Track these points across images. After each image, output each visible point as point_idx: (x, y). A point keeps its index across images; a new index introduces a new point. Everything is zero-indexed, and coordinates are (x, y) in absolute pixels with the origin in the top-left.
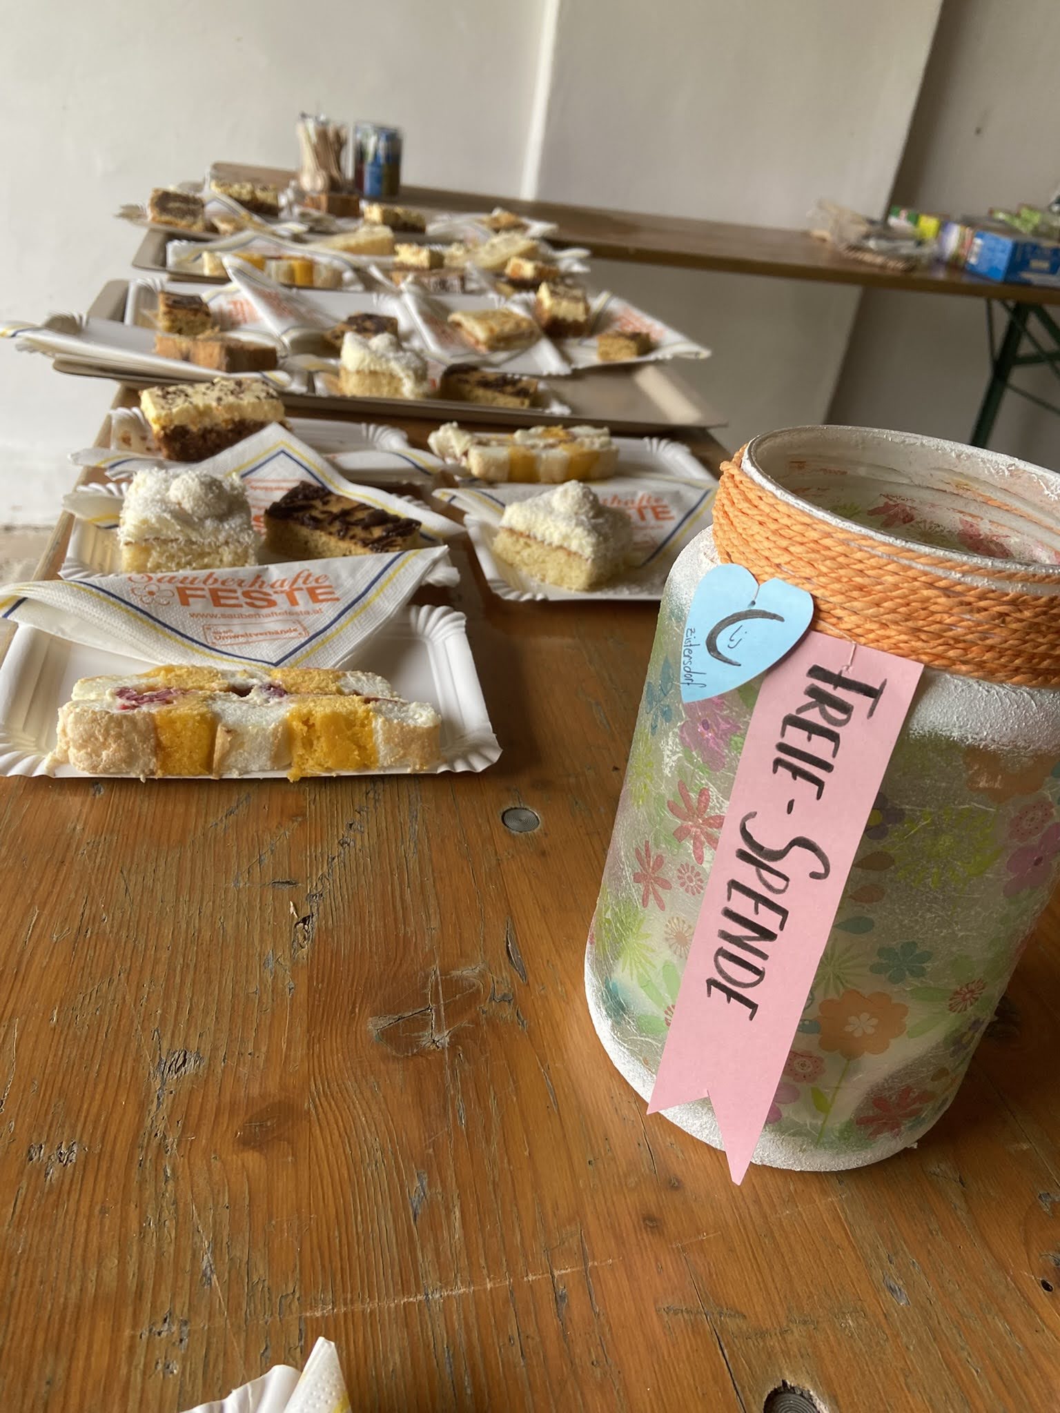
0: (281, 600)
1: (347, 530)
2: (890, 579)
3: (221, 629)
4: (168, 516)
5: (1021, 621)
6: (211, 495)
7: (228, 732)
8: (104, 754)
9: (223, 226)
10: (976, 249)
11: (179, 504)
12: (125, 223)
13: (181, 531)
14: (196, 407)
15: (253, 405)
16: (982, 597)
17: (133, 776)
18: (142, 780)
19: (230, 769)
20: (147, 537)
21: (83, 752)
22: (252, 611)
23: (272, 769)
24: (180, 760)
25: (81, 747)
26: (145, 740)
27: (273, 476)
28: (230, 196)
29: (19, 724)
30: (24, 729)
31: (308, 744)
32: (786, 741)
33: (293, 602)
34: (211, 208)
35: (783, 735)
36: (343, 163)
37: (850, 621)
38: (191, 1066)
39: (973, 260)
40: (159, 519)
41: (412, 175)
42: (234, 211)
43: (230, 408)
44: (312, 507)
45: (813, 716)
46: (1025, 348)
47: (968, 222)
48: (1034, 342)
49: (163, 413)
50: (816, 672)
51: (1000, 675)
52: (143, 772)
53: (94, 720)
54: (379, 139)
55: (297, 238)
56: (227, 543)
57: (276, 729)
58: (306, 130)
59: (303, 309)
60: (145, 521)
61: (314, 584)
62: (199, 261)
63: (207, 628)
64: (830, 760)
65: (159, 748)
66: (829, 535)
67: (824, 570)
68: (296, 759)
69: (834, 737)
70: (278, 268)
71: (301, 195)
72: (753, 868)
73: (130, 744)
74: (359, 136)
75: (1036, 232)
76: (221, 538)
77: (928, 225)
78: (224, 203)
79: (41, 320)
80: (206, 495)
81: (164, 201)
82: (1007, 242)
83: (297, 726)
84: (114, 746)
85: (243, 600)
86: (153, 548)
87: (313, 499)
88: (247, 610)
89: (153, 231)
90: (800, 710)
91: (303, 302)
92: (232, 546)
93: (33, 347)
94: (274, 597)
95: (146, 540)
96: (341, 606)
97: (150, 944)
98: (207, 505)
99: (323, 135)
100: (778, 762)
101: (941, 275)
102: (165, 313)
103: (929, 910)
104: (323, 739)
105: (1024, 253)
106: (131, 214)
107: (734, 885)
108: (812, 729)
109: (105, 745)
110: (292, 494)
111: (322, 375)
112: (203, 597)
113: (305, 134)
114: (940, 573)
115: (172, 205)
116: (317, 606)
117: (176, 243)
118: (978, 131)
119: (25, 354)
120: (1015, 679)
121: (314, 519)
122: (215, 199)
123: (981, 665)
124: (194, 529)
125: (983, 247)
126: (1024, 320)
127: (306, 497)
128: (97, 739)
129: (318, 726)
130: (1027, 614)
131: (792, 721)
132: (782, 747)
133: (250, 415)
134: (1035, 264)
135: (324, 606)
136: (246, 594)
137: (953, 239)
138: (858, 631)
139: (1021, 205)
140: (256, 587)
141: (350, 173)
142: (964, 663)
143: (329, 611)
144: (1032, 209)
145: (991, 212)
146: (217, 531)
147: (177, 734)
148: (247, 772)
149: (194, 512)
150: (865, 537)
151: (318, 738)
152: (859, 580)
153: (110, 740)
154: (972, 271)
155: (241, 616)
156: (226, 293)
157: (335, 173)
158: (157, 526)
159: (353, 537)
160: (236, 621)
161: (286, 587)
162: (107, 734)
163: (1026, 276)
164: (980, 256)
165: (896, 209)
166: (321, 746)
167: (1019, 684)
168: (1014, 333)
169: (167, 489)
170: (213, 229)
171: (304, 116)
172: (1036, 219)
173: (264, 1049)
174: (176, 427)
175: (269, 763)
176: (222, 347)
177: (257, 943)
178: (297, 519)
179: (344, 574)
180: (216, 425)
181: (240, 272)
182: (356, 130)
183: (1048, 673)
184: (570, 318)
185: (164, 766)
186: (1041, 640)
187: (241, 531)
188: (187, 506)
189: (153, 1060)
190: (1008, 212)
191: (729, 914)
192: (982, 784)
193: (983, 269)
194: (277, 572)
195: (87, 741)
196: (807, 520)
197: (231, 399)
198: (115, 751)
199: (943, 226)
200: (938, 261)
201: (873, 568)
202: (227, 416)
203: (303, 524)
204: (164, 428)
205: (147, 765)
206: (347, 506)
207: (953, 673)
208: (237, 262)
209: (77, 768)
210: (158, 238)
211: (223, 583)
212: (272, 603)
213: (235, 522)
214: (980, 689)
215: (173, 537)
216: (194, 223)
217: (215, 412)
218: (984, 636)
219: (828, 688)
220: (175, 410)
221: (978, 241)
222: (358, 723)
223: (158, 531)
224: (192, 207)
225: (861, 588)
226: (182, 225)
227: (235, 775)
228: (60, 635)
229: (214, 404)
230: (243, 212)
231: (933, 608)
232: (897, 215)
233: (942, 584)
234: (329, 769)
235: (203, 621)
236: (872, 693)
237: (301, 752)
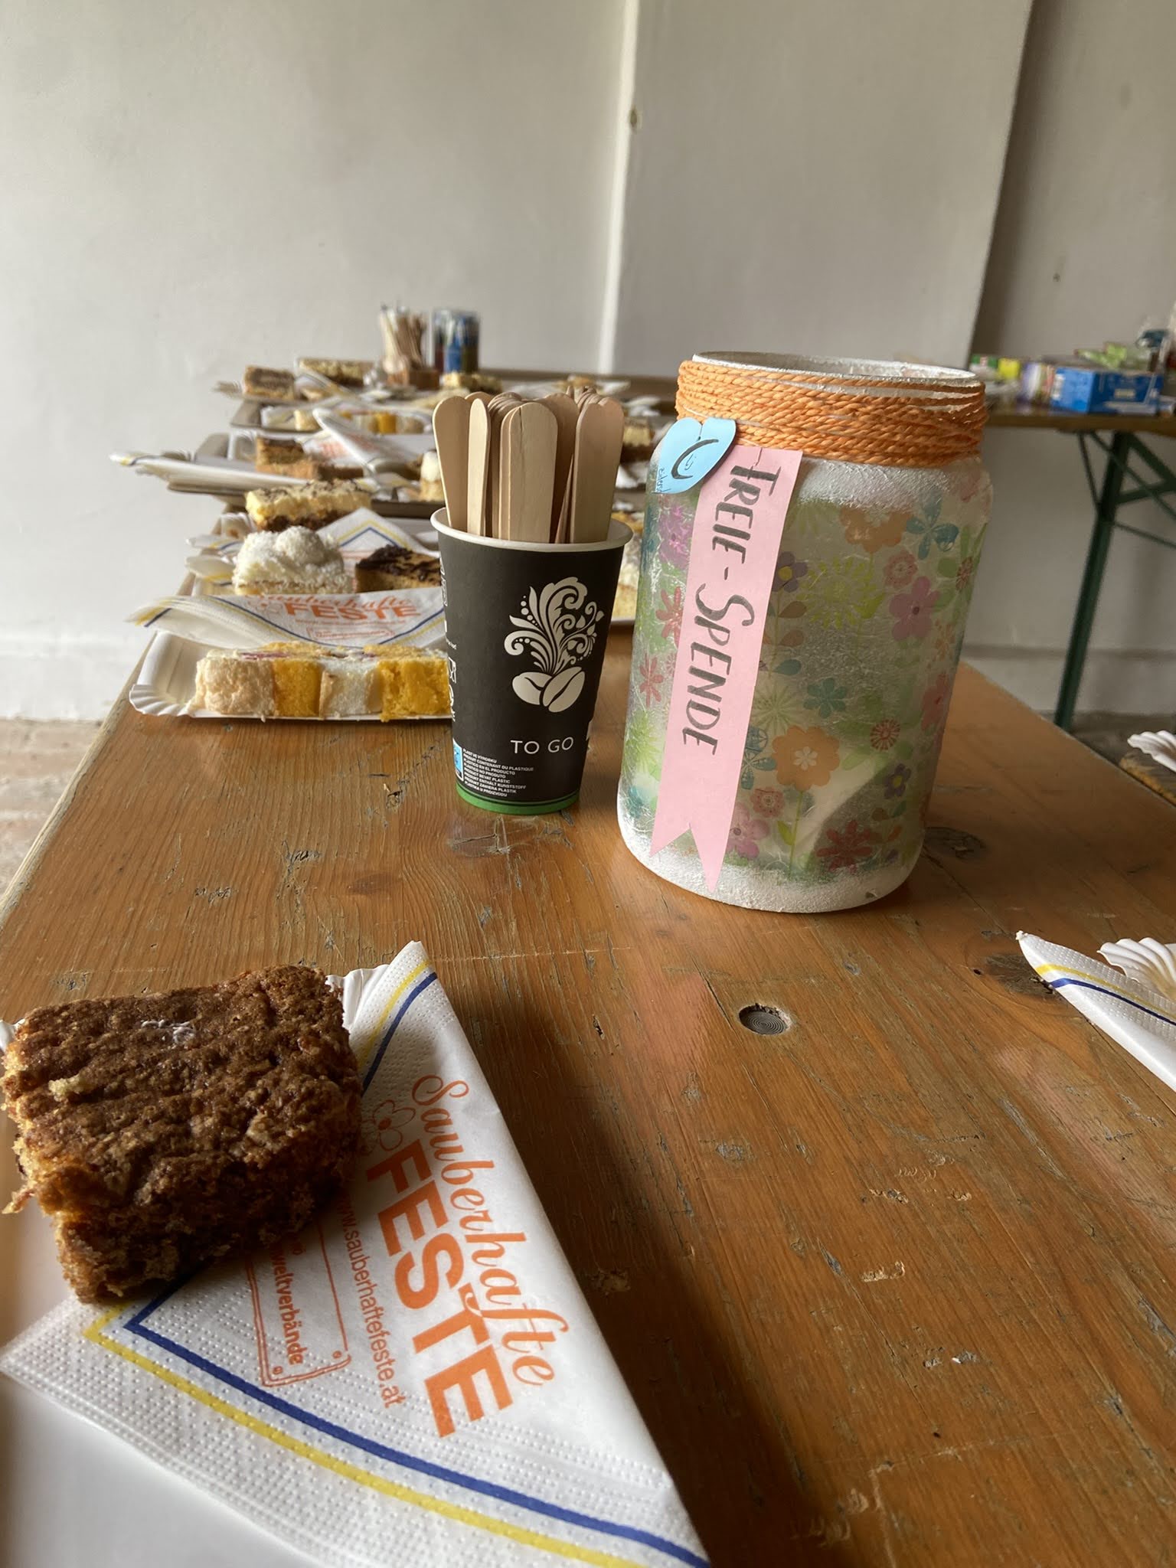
0: (372, 617)
1: (426, 576)
2: (778, 396)
3: (322, 631)
4: (275, 560)
5: (867, 413)
6: (310, 544)
7: (331, 676)
8: (233, 695)
9: (312, 395)
10: (1058, 385)
11: (284, 553)
12: (221, 396)
13: (285, 574)
14: (294, 500)
15: (344, 497)
16: (838, 399)
17: (255, 716)
18: (263, 720)
19: (332, 711)
20: (257, 579)
21: (216, 694)
22: (347, 621)
23: (367, 714)
24: (293, 701)
25: (215, 690)
26: (265, 683)
27: (362, 548)
28: (318, 372)
29: (164, 686)
30: (168, 691)
31: (395, 690)
32: (720, 523)
33: (381, 616)
34: (300, 382)
35: (717, 518)
36: (423, 347)
37: (759, 433)
38: (312, 857)
39: (1056, 396)
40: (268, 563)
41: (488, 357)
42: (322, 384)
43: (324, 500)
44: (396, 561)
45: (736, 501)
46: (1128, 485)
47: (1048, 361)
48: (1136, 478)
49: (267, 505)
50: (737, 470)
51: (860, 458)
52: (263, 712)
53: (226, 666)
54: (457, 324)
55: (380, 401)
56: (324, 585)
57: (368, 676)
58: (388, 320)
59: (387, 448)
60: (256, 565)
61: (398, 605)
62: (291, 421)
63: (309, 630)
64: (747, 531)
65: (276, 691)
66: (739, 375)
67: (737, 400)
68: (386, 704)
69: (749, 513)
70: (363, 421)
71: (383, 375)
72: (706, 629)
73: (254, 687)
74: (438, 323)
75: (1123, 365)
76: (320, 580)
77: (1009, 367)
78: (312, 378)
79: (158, 454)
80: (306, 544)
81: (257, 376)
82: (1089, 374)
83: (385, 673)
84: (241, 688)
85: (338, 614)
86: (262, 590)
87: (397, 555)
88: (342, 620)
89: (248, 402)
90: (726, 499)
91: (387, 442)
92: (328, 588)
93: (152, 471)
94: (365, 613)
95: (257, 583)
96: (421, 619)
97: (276, 802)
98: (307, 553)
99: (403, 322)
100: (716, 540)
101: (1027, 411)
102: (263, 451)
103: (837, 650)
104: (407, 685)
105: (1106, 382)
106: (228, 389)
107: (696, 646)
108: (735, 510)
109: (234, 689)
110: (379, 553)
111: (405, 490)
112: (306, 610)
113: (387, 325)
114: (810, 387)
115: (264, 379)
116: (401, 619)
117: (269, 409)
118: (1057, 277)
119: (145, 477)
120: (872, 459)
121: (399, 568)
122: (303, 375)
123: (846, 450)
124: (297, 573)
125: (1065, 382)
126: (1124, 459)
127: (390, 555)
128: (227, 683)
129: (402, 674)
130: (869, 408)
131: (723, 507)
132: (718, 528)
133: (340, 506)
134: (1119, 393)
135: (407, 619)
136: (341, 610)
137: (1035, 379)
138: (764, 440)
139: (1106, 344)
140: (350, 606)
141: (430, 360)
142: (835, 450)
143: (411, 622)
144: (1117, 346)
145: (1077, 353)
146: (315, 575)
147: (290, 679)
148: (347, 715)
149: (296, 560)
150: (760, 371)
151: (403, 685)
152: (758, 401)
153: (238, 683)
154: (1057, 406)
155: (337, 624)
156: (317, 439)
157: (415, 356)
158: (266, 569)
159: (432, 580)
160: (334, 626)
161: (375, 607)
162: (235, 679)
163: (1112, 405)
164: (1063, 390)
165: (975, 358)
166: (406, 692)
167: (876, 463)
168: (1115, 472)
169: (274, 543)
170: (304, 398)
171: (385, 308)
172: (1122, 354)
173: (366, 851)
174: (278, 517)
175: (364, 707)
176: (315, 466)
177: (358, 802)
178: (383, 569)
179: (424, 600)
180: (313, 515)
181: (329, 421)
182: (435, 317)
183: (893, 455)
184: (636, 444)
185: (279, 707)
186: (884, 429)
187: (337, 574)
188: (291, 553)
189: (283, 854)
190: (1094, 352)
191: (694, 671)
192: (857, 537)
193: (1067, 403)
194: (366, 598)
195: (221, 685)
196: (725, 370)
197: (324, 493)
198: (242, 693)
199: (1024, 367)
200: (1020, 400)
201: (767, 391)
202: (322, 507)
203: (388, 572)
204: (267, 518)
205: (266, 706)
206: (428, 560)
207: (828, 459)
208: (327, 413)
209: (212, 711)
210: (253, 408)
211: (322, 602)
212: (363, 617)
213: (331, 567)
214: (848, 468)
215: (279, 580)
216: (286, 393)
217: (311, 504)
218: (845, 427)
219: (743, 479)
220: (276, 502)
221: (1060, 377)
222: (435, 671)
223: (266, 574)
224: (284, 380)
225: (762, 405)
226: (275, 394)
227: (337, 717)
228: (190, 639)
229: (310, 497)
230: (329, 384)
231: (809, 413)
232: (978, 362)
233: (809, 394)
234: (413, 713)
235: (305, 625)
236: (771, 478)
237: (389, 697)
